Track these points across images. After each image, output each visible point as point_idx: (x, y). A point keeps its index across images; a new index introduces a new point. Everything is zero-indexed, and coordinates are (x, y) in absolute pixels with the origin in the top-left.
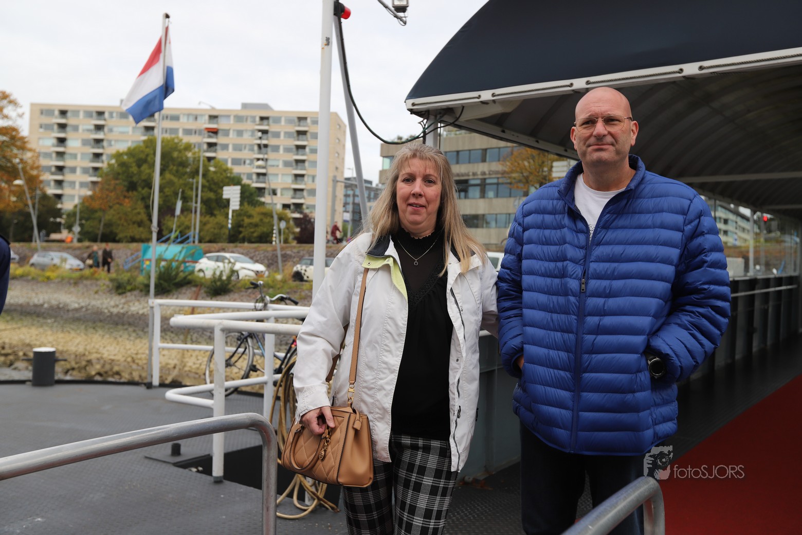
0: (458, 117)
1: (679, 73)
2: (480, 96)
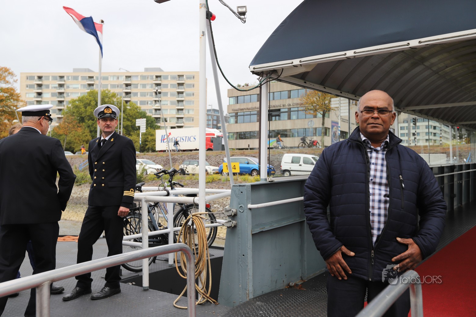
0: (279, 75)
1: (407, 45)
2: (292, 62)
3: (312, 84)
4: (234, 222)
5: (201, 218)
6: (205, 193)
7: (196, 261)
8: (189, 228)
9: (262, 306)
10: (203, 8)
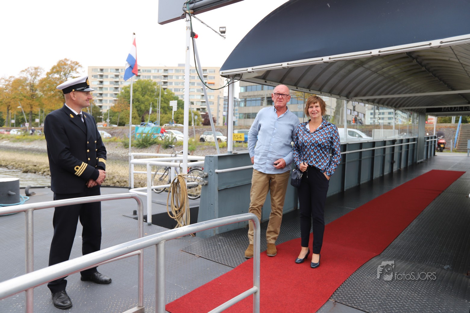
0: (242, 77)
1: (322, 60)
2: (247, 69)
3: (272, 82)
4: (206, 181)
5: (184, 177)
6: (187, 161)
7: (179, 207)
8: (176, 184)
9: (222, 239)
10: (188, 29)
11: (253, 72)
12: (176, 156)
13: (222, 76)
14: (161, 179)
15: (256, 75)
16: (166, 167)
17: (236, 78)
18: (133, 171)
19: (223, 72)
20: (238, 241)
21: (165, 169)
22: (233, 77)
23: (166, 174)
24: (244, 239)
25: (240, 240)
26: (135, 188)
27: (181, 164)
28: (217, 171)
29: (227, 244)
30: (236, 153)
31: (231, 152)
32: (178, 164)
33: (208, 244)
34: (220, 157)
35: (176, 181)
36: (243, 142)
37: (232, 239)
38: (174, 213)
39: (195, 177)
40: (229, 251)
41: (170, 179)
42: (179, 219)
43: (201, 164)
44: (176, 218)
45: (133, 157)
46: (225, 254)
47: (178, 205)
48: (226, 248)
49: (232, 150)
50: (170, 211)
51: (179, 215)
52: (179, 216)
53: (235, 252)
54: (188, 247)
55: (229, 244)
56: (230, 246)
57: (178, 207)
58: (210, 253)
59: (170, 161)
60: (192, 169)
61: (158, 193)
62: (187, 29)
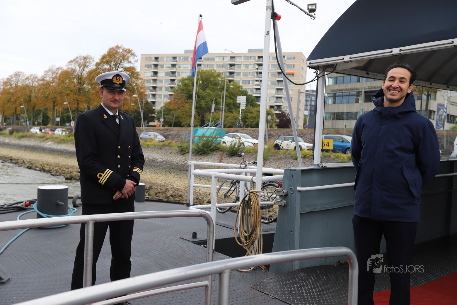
0: (335, 68)
1: (452, 44)
2: (343, 58)
3: (376, 74)
4: (285, 201)
5: (257, 195)
6: (261, 174)
7: (250, 232)
8: (247, 204)
9: (304, 276)
10: (269, 9)
11: (351, 61)
12: (245, 167)
13: (310, 67)
14: (226, 196)
15: (355, 65)
16: (233, 181)
17: (328, 69)
18: (193, 184)
19: (312, 63)
20: (324, 280)
21: (231, 183)
22: (324, 68)
23: (233, 189)
24: (333, 278)
25: (327, 280)
26: (194, 205)
27: (254, 177)
28: (299, 188)
29: (310, 284)
30: (325, 167)
31: (318, 165)
32: (249, 177)
33: (286, 282)
34: (303, 171)
35: (247, 199)
36: (331, 151)
37: (317, 277)
38: (243, 239)
39: (269, 195)
40: (313, 293)
41: (237, 195)
42: (249, 248)
43: (279, 179)
44: (245, 246)
45: (193, 167)
46: (308, 297)
47: (248, 229)
48: (308, 288)
49: (319, 163)
50: (237, 236)
51: (249, 241)
52: (250, 244)
53: (321, 296)
54: (260, 283)
55: (313, 284)
56: (314, 286)
57: (248, 232)
58: (288, 294)
59: (239, 173)
60: (265, 185)
61: (222, 213)
62: (267, 9)
